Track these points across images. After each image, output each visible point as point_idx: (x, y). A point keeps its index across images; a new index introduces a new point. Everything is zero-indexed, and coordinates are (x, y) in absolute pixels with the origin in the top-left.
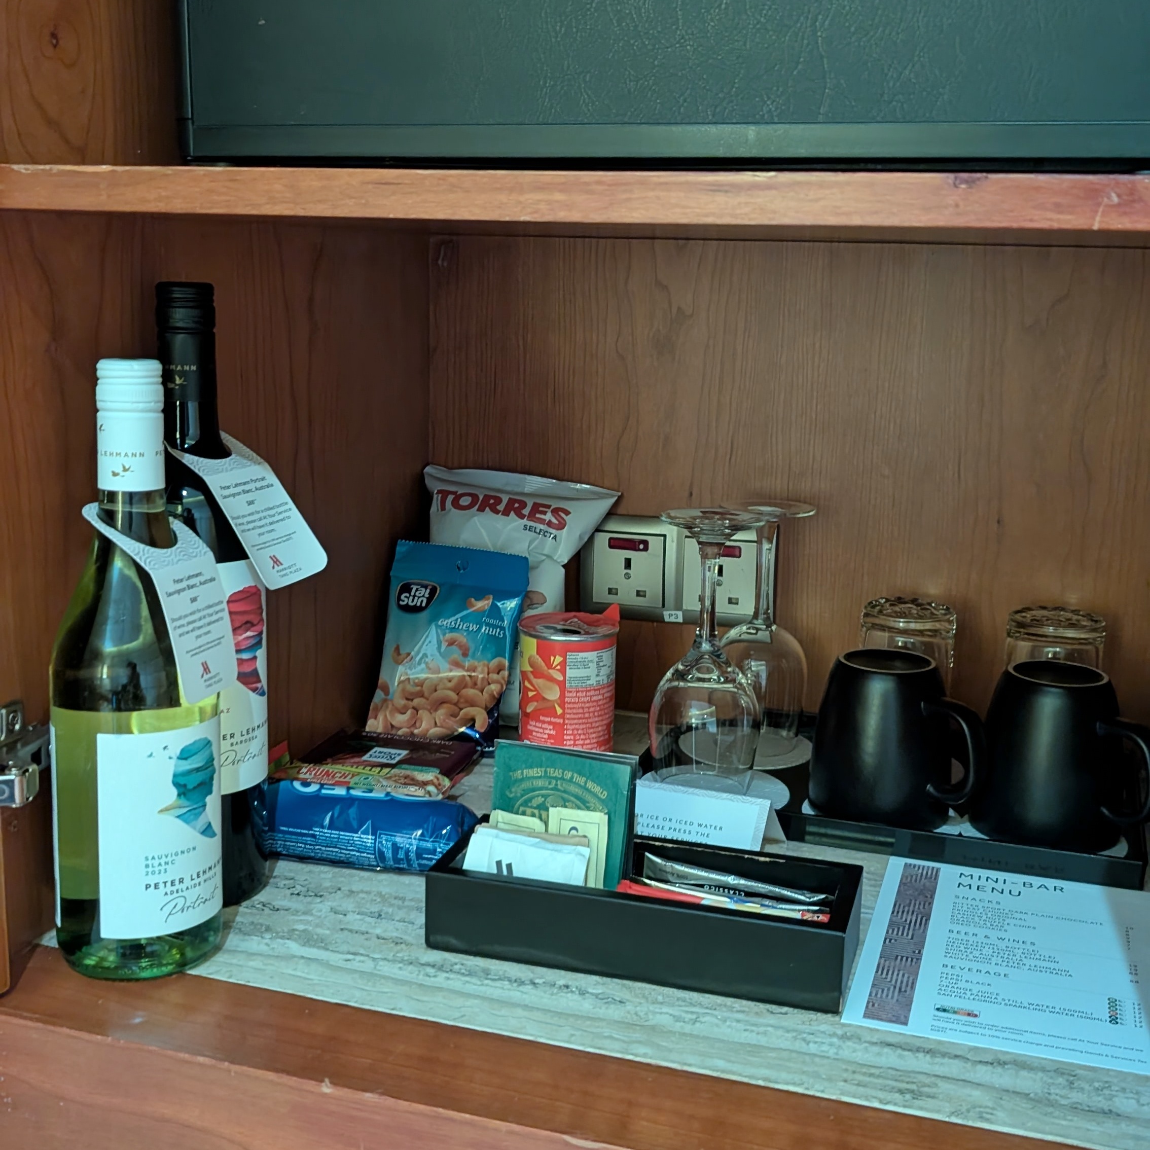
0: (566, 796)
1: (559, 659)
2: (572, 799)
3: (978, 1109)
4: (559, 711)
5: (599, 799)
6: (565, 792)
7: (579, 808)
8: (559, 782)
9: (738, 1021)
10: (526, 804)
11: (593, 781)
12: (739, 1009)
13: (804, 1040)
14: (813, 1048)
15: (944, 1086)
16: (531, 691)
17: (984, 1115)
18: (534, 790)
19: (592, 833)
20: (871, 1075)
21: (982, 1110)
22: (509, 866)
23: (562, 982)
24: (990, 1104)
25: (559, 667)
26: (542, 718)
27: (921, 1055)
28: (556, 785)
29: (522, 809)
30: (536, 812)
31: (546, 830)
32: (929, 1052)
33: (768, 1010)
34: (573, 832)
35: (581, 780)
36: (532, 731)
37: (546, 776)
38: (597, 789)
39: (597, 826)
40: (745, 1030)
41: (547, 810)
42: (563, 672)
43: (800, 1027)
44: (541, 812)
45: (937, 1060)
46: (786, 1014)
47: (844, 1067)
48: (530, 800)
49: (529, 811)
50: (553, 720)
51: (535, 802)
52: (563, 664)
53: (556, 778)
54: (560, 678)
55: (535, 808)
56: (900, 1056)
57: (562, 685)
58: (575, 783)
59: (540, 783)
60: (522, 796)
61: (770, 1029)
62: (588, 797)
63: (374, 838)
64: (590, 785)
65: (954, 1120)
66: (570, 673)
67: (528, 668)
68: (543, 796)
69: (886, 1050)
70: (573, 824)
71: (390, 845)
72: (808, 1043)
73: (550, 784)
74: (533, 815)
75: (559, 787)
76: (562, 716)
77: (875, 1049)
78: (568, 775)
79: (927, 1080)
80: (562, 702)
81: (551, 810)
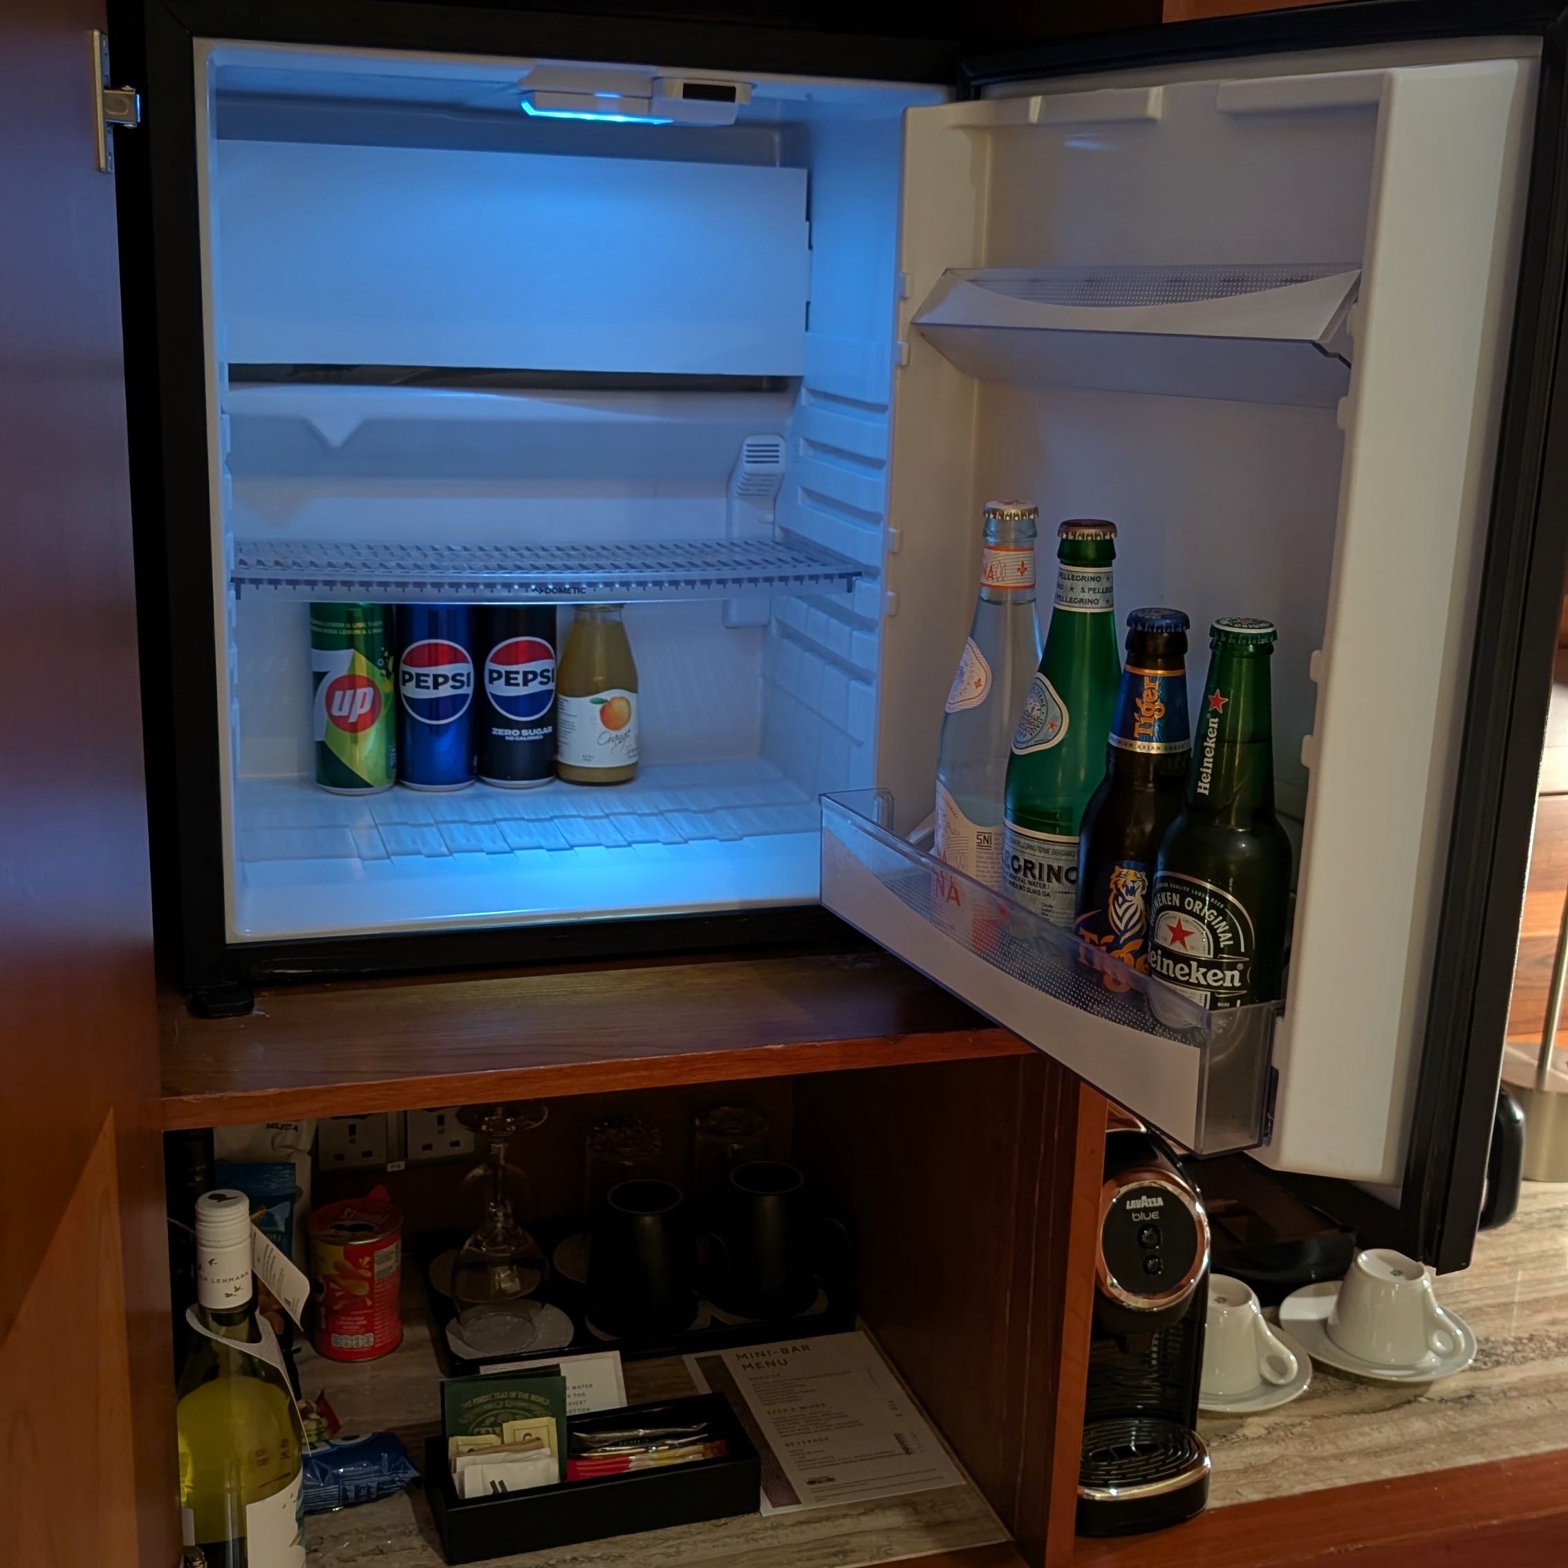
0: (514, 1411)
1: (367, 1259)
2: (522, 1412)
3: (883, 1549)
4: (369, 1303)
5: (543, 1406)
6: (513, 1408)
7: (527, 1418)
8: (506, 1402)
9: (704, 1541)
10: (479, 1425)
11: (535, 1394)
12: (696, 1531)
13: (753, 1539)
14: (763, 1544)
15: (855, 1541)
16: (338, 1291)
17: (889, 1552)
18: (485, 1412)
19: (543, 1434)
20: (810, 1550)
21: (885, 1548)
22: (501, 1483)
23: (568, 1557)
24: (886, 1543)
25: (368, 1266)
26: (352, 1313)
27: (824, 1523)
28: (504, 1404)
29: (476, 1430)
30: (490, 1429)
31: (503, 1442)
32: (827, 1519)
33: (715, 1526)
34: (528, 1437)
35: (526, 1396)
36: (341, 1326)
37: (493, 1400)
38: (541, 1400)
39: (546, 1428)
40: (714, 1547)
41: (501, 1425)
42: (371, 1269)
43: (745, 1530)
44: (496, 1427)
45: (837, 1523)
46: (726, 1524)
47: (790, 1550)
48: (483, 1421)
49: (483, 1430)
50: (364, 1312)
51: (488, 1422)
52: (371, 1264)
53: (503, 1399)
54: (368, 1274)
55: (488, 1427)
56: (815, 1529)
57: (371, 1280)
58: (521, 1399)
59: (489, 1406)
60: (476, 1419)
61: (726, 1540)
62: (533, 1407)
63: (337, 1486)
64: (533, 1397)
65: (876, 1562)
66: (377, 1268)
67: (334, 1272)
68: (493, 1416)
69: (804, 1527)
70: (526, 1432)
71: (353, 1488)
72: (756, 1540)
73: (498, 1405)
74: (488, 1433)
75: (507, 1405)
76: (372, 1307)
77: (797, 1529)
78: (513, 1395)
79: (842, 1540)
80: (371, 1295)
81: (505, 1425)
